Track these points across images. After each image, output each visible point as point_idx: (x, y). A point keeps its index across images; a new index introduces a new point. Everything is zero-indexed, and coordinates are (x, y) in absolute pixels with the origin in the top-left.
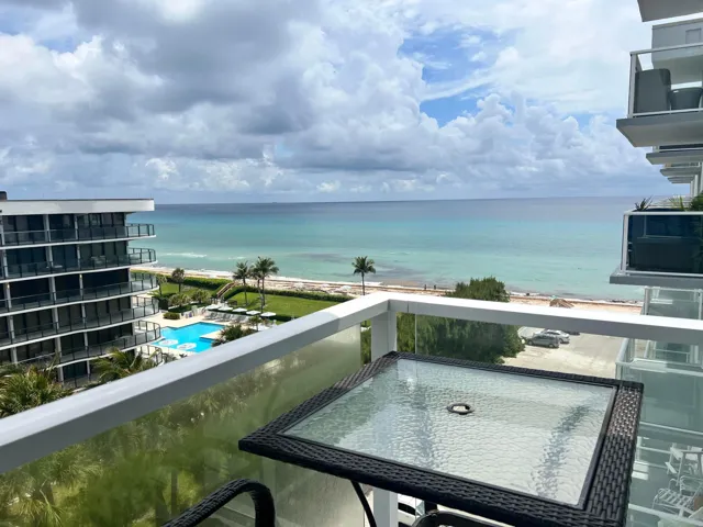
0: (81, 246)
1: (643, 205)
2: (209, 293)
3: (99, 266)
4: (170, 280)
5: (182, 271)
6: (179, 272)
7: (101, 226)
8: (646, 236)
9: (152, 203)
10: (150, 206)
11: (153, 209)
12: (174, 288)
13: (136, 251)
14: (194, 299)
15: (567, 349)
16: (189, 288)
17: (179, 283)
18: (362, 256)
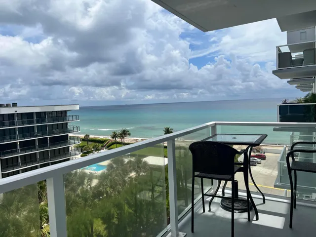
0: (48, 125)
1: (285, 101)
2: (100, 145)
3: (57, 134)
4: (83, 140)
5: (89, 136)
6: (87, 136)
7: (57, 116)
8: (289, 114)
9: (78, 106)
10: (77, 108)
11: (78, 109)
12: (85, 143)
13: (71, 127)
14: (94, 148)
15: (260, 166)
16: (91, 143)
17: (87, 141)
18: (167, 127)
